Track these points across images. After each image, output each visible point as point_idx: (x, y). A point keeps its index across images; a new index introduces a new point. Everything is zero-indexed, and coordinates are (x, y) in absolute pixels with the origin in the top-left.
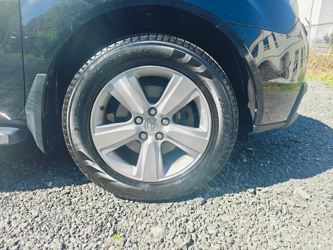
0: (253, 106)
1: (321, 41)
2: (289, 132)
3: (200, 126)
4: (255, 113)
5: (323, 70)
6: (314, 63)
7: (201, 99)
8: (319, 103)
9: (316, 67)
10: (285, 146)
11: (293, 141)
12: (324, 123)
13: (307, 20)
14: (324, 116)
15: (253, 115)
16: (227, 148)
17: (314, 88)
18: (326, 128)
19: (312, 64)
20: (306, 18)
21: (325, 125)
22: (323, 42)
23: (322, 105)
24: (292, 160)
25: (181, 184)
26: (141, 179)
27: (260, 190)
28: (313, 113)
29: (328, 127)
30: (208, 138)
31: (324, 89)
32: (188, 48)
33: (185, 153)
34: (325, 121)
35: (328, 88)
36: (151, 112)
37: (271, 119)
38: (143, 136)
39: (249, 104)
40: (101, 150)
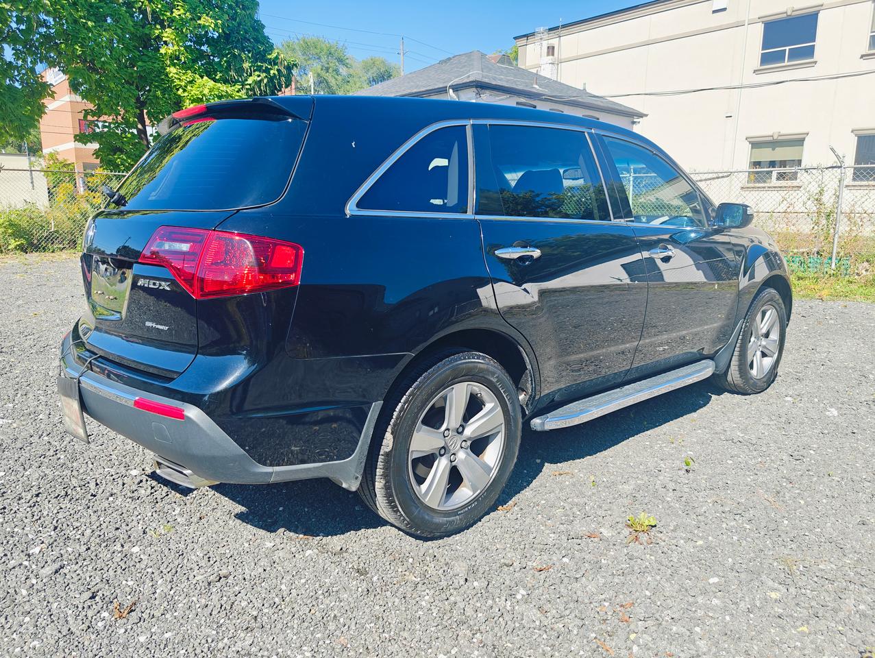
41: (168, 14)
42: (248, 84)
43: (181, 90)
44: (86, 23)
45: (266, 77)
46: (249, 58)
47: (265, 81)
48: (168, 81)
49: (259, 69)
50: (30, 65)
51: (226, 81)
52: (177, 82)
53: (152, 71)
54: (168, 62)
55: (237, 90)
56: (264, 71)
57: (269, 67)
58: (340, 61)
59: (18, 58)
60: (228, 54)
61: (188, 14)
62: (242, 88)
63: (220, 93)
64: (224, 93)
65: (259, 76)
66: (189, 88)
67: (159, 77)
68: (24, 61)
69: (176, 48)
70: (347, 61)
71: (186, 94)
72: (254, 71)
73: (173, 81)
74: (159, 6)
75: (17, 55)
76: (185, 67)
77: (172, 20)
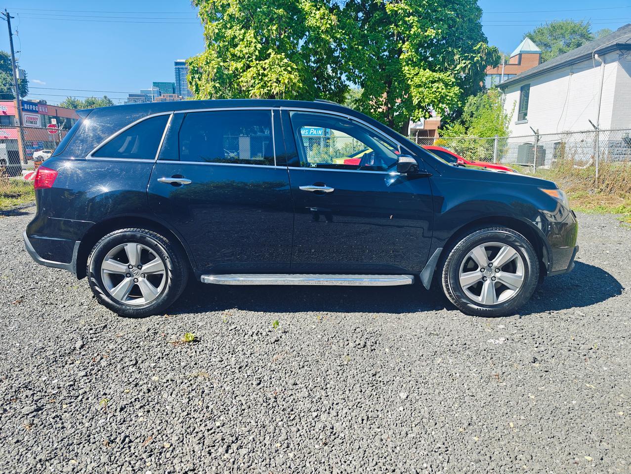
0: (547, 261)
1: (620, 145)
2: (571, 279)
3: (517, 272)
4: (549, 265)
5: (621, 195)
6: (608, 184)
7: (518, 258)
8: (606, 249)
9: (611, 190)
10: (568, 289)
11: (575, 286)
12: (605, 270)
13: (592, 123)
14: (607, 264)
15: (547, 266)
16: (534, 285)
17: (603, 228)
18: (607, 275)
19: (604, 185)
20: (590, 121)
21: (606, 273)
22: (622, 146)
23: (608, 252)
24: (574, 297)
25: (508, 306)
26: (484, 303)
27: (553, 312)
28: (596, 261)
29: (608, 274)
30: (523, 279)
31: (617, 229)
32: (509, 232)
33: (509, 289)
34: (607, 269)
35: (622, 228)
36: (489, 265)
37: (557, 268)
38: (485, 279)
39: (543, 259)
40: (463, 287)
41: (407, 32)
42: (456, 70)
43: (410, 80)
44: (358, 47)
45: (470, 63)
46: (460, 52)
47: (469, 66)
48: (402, 76)
49: (466, 58)
50: (339, 75)
51: (441, 70)
52: (408, 76)
53: (395, 71)
54: (405, 63)
55: (447, 75)
56: (469, 59)
57: (474, 55)
58: (582, 36)
59: (333, 72)
60: (444, 51)
61: (419, 29)
62: (451, 74)
63: (433, 79)
64: (436, 79)
65: (465, 63)
66: (415, 78)
67: (398, 74)
68: (336, 74)
69: (410, 53)
70: (589, 36)
71: (412, 83)
72: (462, 60)
73: (405, 76)
74: (403, 28)
75: (333, 70)
76: (414, 64)
77: (409, 36)
